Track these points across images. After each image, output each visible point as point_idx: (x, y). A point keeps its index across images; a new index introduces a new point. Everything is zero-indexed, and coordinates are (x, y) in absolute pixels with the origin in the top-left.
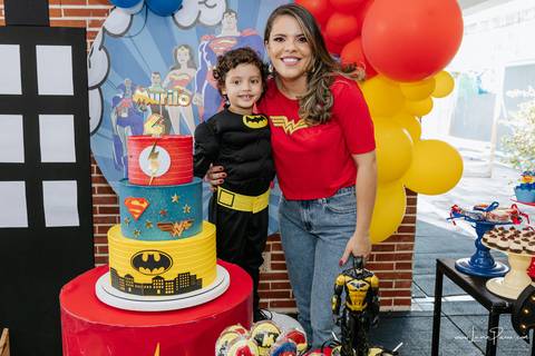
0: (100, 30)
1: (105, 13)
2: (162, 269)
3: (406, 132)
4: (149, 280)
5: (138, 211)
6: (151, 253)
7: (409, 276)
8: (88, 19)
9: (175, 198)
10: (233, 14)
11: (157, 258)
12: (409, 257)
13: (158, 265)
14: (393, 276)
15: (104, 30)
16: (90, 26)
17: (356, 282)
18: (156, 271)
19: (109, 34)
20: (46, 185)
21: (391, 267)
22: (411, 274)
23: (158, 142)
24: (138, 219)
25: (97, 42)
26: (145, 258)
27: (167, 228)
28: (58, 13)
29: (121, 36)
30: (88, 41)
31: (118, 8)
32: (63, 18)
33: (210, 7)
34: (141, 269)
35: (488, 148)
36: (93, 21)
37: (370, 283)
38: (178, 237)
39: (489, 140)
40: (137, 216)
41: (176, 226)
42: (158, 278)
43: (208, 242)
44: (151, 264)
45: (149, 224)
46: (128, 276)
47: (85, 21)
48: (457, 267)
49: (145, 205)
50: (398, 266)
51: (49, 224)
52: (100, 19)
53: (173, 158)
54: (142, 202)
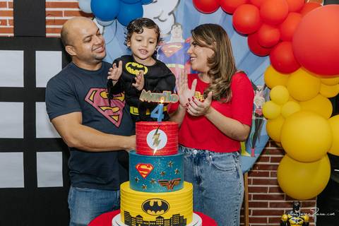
2: (163, 211)
4: (154, 219)
5: (146, 173)
6: (156, 201)
10: (180, 26)
11: (160, 204)
13: (159, 209)
17: (295, 218)
18: (158, 213)
24: (146, 178)
26: (152, 204)
27: (164, 184)
33: (163, 21)
34: (149, 211)
37: (303, 219)
40: (144, 176)
42: (160, 217)
44: (156, 208)
45: (153, 181)
46: (139, 216)
49: (150, 169)
53: (168, 137)
54: (149, 167)
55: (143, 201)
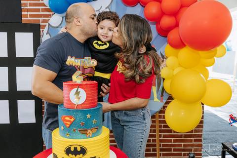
0: (47, 24)
1: (50, 16)
2: (81, 155)
3: (202, 75)
5: (69, 123)
6: (75, 146)
7: (201, 146)
8: (41, 19)
9: (88, 116)
11: (79, 149)
12: (200, 136)
13: (79, 153)
14: (192, 146)
15: (49, 25)
16: (42, 22)
18: (78, 156)
19: (51, 26)
20: (19, 102)
21: (191, 141)
22: (201, 144)
23: (79, 86)
24: (69, 127)
25: (46, 30)
26: (72, 149)
27: (84, 132)
28: (26, 16)
29: (57, 27)
30: (41, 30)
31: (56, 14)
32: (29, 19)
34: (70, 155)
35: (232, 77)
36: (43, 20)
38: (90, 137)
39: (233, 74)
40: (68, 126)
41: (89, 131)
43: (105, 139)
45: (74, 130)
47: (39, 20)
48: (233, 148)
49: (72, 120)
50: (195, 141)
51: (20, 122)
52: (47, 19)
53: (87, 94)
54: (71, 118)
55: (66, 146)
